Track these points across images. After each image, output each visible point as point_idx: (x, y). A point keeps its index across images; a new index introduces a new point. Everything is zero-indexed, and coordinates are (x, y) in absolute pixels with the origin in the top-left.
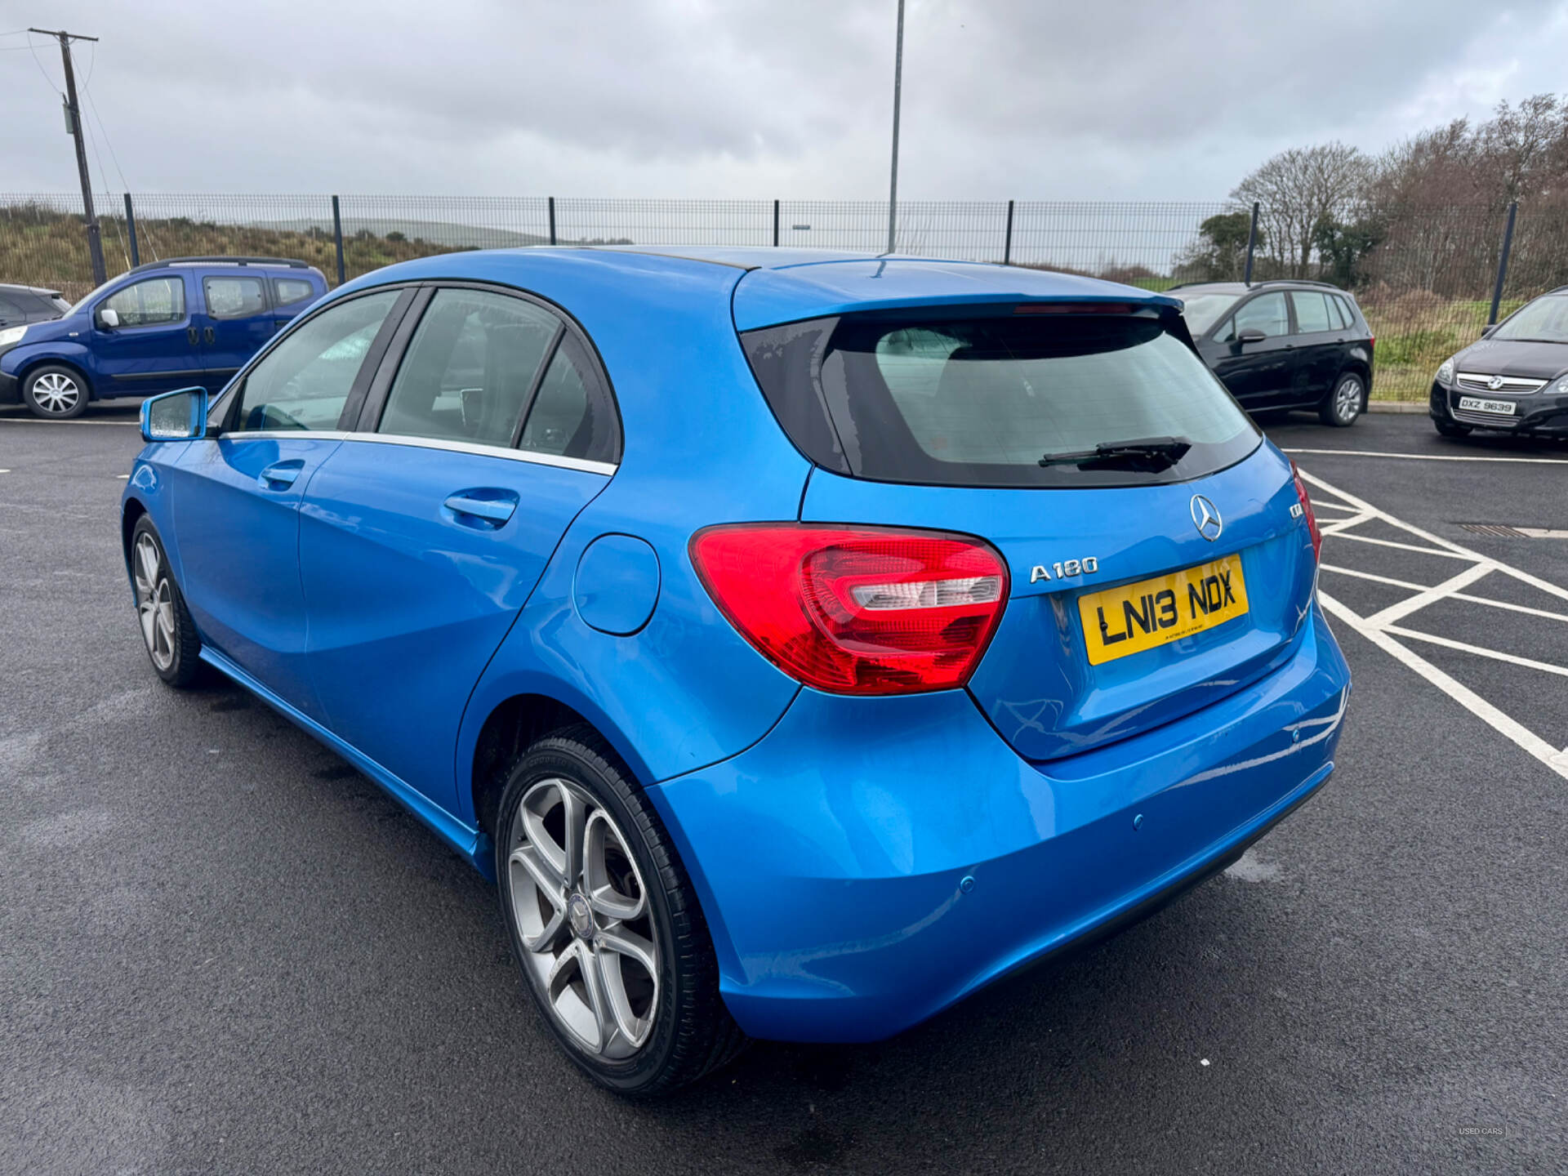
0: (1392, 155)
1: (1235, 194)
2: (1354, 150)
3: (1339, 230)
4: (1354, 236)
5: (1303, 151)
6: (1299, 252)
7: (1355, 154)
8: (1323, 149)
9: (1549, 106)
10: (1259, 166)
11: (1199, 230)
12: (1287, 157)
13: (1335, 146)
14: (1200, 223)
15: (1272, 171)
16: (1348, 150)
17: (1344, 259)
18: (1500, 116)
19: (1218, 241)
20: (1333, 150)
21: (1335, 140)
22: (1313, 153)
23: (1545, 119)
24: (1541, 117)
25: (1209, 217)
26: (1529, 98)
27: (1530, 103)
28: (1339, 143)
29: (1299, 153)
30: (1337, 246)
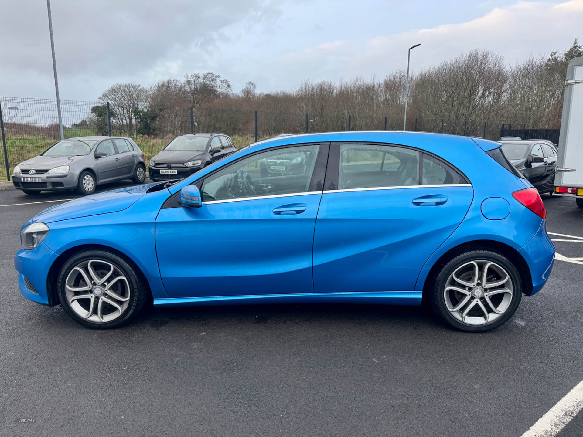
0: (152, 88)
1: (100, 98)
2: (139, 86)
3: (142, 113)
4: (147, 115)
5: (122, 84)
6: (128, 120)
7: (140, 87)
8: (129, 84)
9: (199, 77)
10: (108, 89)
11: (91, 111)
12: (117, 86)
13: (133, 84)
14: (91, 108)
15: (114, 90)
16: (138, 86)
17: (145, 122)
18: (186, 79)
19: (99, 116)
20: (133, 85)
21: (133, 82)
22: (126, 85)
23: (199, 81)
24: (198, 81)
25: (94, 106)
26: (193, 74)
27: (193, 76)
28: (134, 83)
29: (121, 85)
30: (142, 118)
